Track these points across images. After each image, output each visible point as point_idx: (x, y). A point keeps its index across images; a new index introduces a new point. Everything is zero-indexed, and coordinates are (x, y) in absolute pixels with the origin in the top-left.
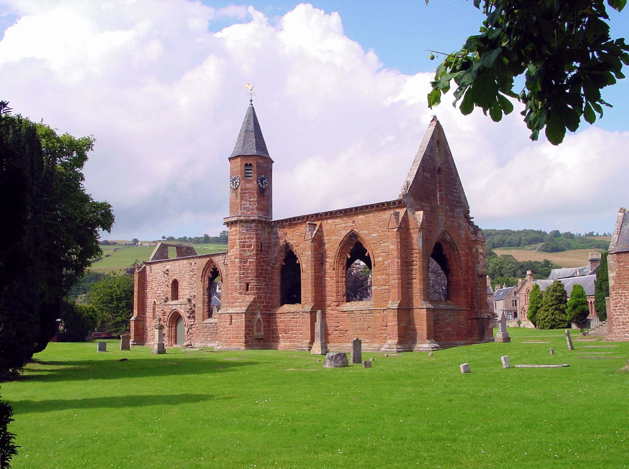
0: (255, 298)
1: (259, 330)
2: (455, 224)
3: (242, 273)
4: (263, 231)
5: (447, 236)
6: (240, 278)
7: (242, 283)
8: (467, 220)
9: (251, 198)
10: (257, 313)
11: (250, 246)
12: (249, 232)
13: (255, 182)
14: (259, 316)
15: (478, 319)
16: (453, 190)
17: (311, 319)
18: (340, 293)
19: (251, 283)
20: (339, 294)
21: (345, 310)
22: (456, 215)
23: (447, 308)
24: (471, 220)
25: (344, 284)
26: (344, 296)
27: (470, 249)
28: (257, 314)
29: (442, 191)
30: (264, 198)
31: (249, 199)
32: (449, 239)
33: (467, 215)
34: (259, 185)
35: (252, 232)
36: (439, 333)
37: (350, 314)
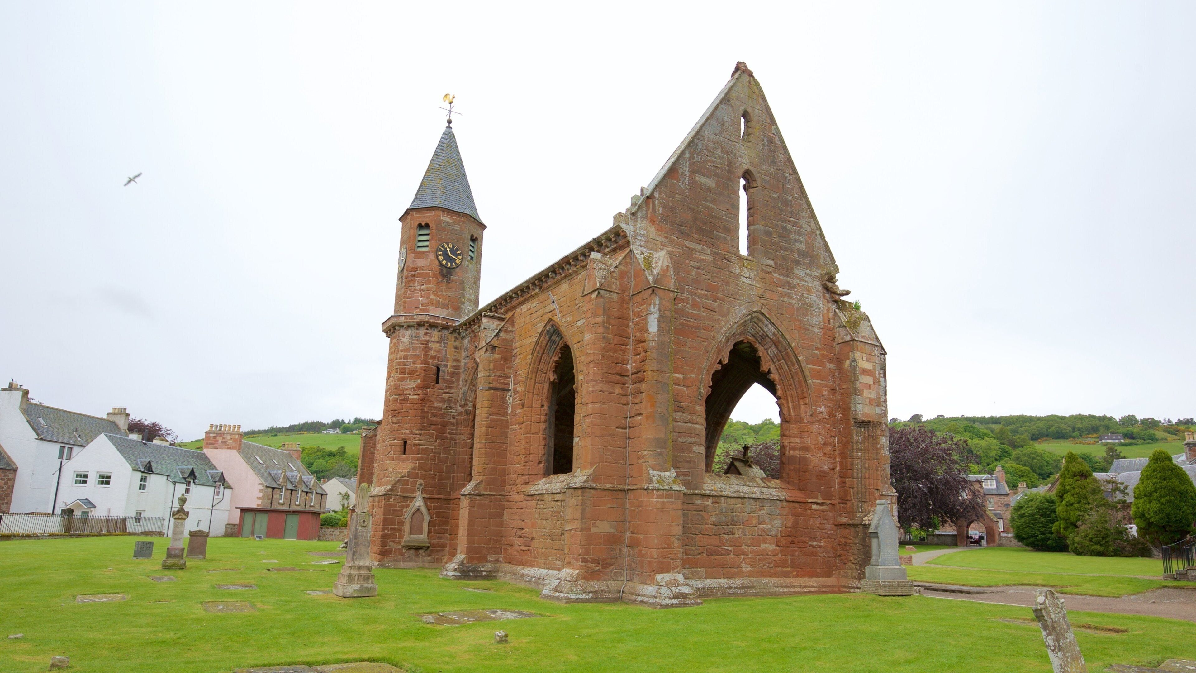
0: (414, 469)
1: (415, 529)
2: (794, 302)
3: (395, 421)
4: (442, 345)
5: (766, 326)
6: (392, 432)
7: (394, 440)
8: (831, 297)
9: (423, 285)
10: (414, 497)
11: (412, 372)
12: (413, 345)
13: (432, 256)
14: (418, 502)
15: (854, 525)
16: (789, 226)
17: (469, 509)
18: (531, 456)
19: (410, 439)
20: (531, 459)
21: (532, 492)
22: (795, 281)
23: (761, 496)
24: (843, 298)
25: (542, 437)
26: (540, 462)
27: (839, 361)
28: (415, 499)
29: (754, 225)
30: (450, 285)
31: (419, 287)
32: (774, 334)
33: (830, 285)
34: (439, 262)
35: (418, 346)
36: (732, 556)
37: (539, 503)
